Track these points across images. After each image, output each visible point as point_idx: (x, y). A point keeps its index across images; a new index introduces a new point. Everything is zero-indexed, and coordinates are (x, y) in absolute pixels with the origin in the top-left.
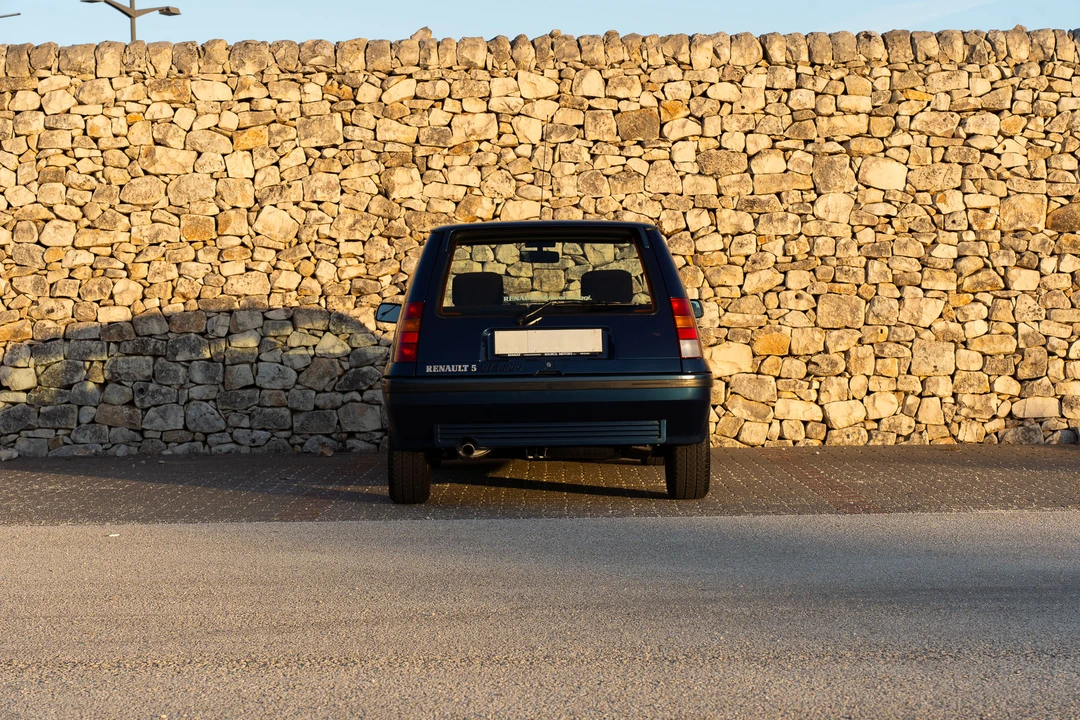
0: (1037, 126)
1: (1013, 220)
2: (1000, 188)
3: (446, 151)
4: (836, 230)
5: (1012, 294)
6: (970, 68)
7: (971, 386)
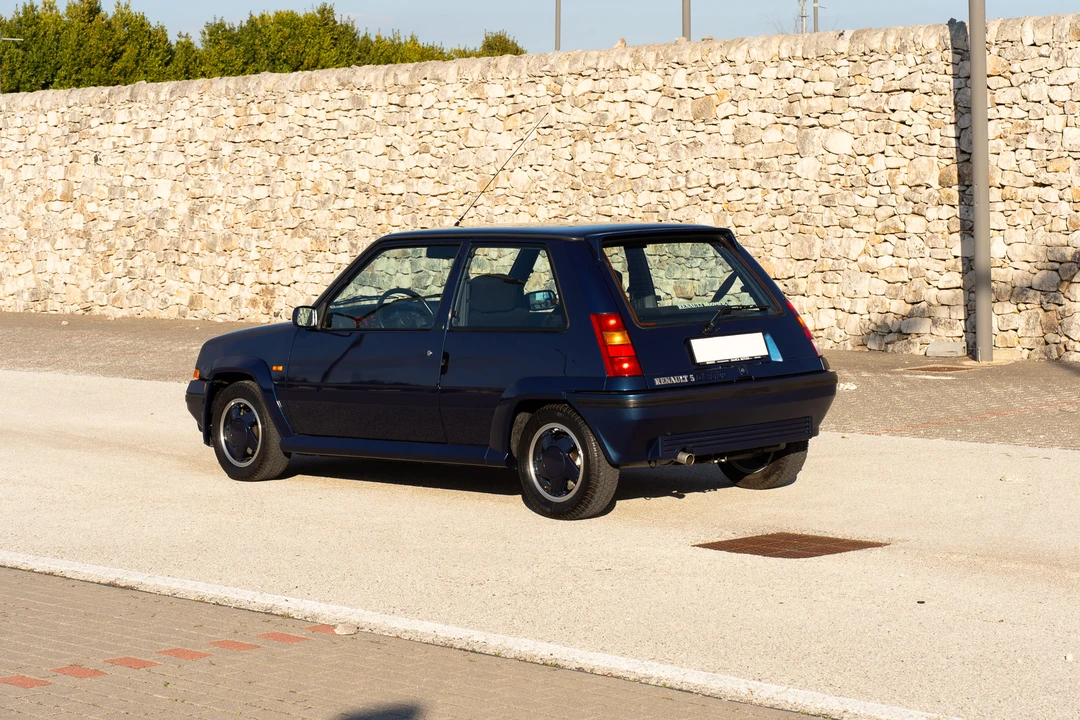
0: (934, 102)
1: (914, 178)
2: (909, 152)
3: (604, 129)
4: (807, 185)
5: (907, 235)
6: (896, 57)
7: (877, 306)
